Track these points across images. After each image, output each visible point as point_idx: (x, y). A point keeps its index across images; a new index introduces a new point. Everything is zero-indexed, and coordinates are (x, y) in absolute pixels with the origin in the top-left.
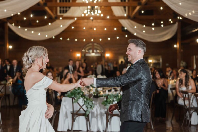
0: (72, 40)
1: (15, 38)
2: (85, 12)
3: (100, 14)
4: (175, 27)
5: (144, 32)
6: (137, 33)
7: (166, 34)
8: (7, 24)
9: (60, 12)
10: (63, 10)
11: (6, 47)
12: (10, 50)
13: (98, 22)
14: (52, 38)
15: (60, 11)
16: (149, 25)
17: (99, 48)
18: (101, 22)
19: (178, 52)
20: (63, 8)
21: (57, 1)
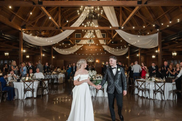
0: (81, 55)
1: (56, 53)
2: (87, 42)
3: (94, 43)
4: (127, 49)
5: (113, 51)
6: (110, 51)
7: (124, 52)
8: (53, 47)
9: (76, 42)
10: (77, 41)
11: (52, 57)
12: (54, 59)
13: (93, 47)
14: (72, 53)
15: (76, 41)
16: (115, 48)
17: (93, 58)
19: (128, 60)
20: (77, 40)
21: (75, 37)
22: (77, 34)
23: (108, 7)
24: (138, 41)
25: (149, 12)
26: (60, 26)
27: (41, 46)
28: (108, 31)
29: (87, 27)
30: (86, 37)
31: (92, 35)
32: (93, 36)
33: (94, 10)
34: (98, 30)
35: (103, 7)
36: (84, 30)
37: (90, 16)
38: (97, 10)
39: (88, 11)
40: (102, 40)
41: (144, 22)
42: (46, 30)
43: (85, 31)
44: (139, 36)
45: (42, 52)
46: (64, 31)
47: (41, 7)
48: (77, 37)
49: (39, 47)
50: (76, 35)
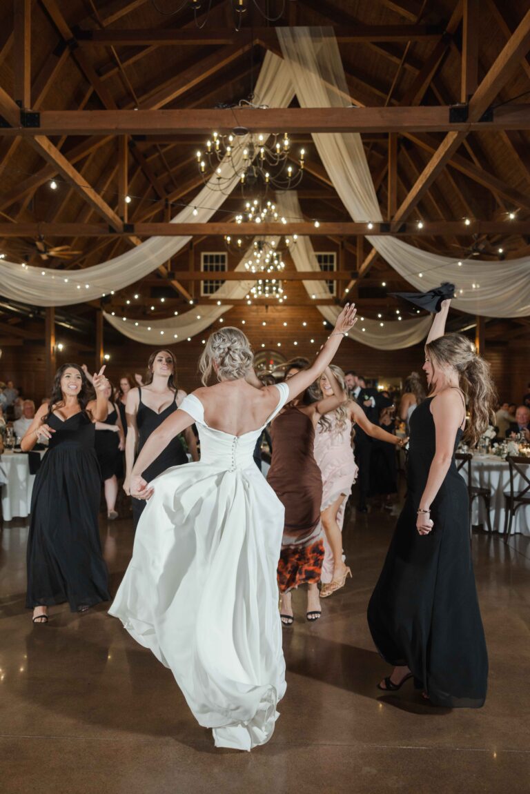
1: (116, 341)
2: (253, 291)
3: (282, 295)
5: (364, 330)
7: (410, 335)
8: (102, 313)
9: (205, 291)
10: (211, 287)
11: (99, 357)
13: (277, 311)
14: (186, 340)
15: (206, 288)
16: (372, 317)
17: (279, 360)
18: (283, 310)
20: (212, 282)
21: (199, 269)
22: (212, 256)
23: (338, 135)
24: (474, 286)
25: (516, 156)
26: (126, 221)
27: (49, 308)
28: (342, 243)
29: (246, 224)
30: (247, 266)
31: (272, 259)
32: (276, 262)
33: (268, 150)
34: (295, 237)
35: (314, 135)
36: (235, 238)
37: (251, 174)
38: (281, 149)
39: (246, 152)
40: (317, 282)
41: (498, 200)
42: (72, 238)
43: (239, 242)
44: (460, 264)
45: (53, 331)
46: (144, 239)
47: (33, 137)
48: (212, 270)
49: (43, 313)
50: (206, 261)
